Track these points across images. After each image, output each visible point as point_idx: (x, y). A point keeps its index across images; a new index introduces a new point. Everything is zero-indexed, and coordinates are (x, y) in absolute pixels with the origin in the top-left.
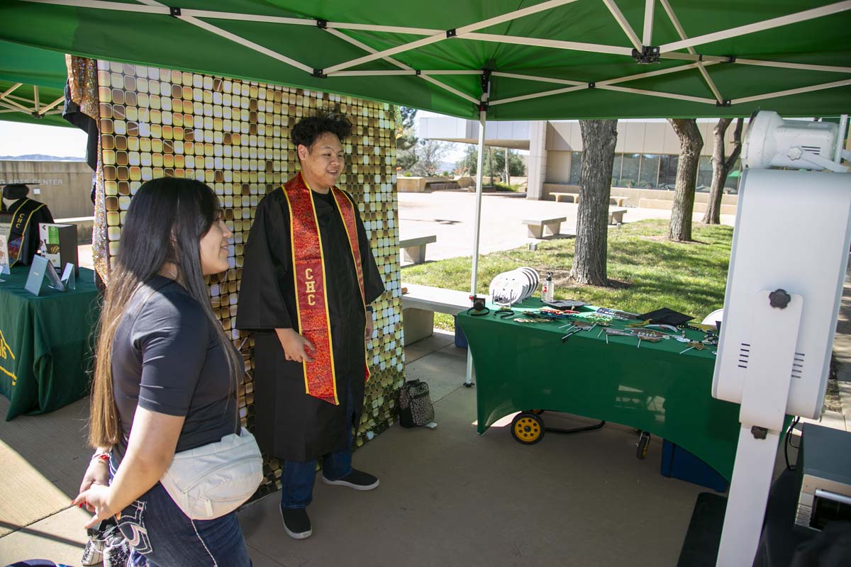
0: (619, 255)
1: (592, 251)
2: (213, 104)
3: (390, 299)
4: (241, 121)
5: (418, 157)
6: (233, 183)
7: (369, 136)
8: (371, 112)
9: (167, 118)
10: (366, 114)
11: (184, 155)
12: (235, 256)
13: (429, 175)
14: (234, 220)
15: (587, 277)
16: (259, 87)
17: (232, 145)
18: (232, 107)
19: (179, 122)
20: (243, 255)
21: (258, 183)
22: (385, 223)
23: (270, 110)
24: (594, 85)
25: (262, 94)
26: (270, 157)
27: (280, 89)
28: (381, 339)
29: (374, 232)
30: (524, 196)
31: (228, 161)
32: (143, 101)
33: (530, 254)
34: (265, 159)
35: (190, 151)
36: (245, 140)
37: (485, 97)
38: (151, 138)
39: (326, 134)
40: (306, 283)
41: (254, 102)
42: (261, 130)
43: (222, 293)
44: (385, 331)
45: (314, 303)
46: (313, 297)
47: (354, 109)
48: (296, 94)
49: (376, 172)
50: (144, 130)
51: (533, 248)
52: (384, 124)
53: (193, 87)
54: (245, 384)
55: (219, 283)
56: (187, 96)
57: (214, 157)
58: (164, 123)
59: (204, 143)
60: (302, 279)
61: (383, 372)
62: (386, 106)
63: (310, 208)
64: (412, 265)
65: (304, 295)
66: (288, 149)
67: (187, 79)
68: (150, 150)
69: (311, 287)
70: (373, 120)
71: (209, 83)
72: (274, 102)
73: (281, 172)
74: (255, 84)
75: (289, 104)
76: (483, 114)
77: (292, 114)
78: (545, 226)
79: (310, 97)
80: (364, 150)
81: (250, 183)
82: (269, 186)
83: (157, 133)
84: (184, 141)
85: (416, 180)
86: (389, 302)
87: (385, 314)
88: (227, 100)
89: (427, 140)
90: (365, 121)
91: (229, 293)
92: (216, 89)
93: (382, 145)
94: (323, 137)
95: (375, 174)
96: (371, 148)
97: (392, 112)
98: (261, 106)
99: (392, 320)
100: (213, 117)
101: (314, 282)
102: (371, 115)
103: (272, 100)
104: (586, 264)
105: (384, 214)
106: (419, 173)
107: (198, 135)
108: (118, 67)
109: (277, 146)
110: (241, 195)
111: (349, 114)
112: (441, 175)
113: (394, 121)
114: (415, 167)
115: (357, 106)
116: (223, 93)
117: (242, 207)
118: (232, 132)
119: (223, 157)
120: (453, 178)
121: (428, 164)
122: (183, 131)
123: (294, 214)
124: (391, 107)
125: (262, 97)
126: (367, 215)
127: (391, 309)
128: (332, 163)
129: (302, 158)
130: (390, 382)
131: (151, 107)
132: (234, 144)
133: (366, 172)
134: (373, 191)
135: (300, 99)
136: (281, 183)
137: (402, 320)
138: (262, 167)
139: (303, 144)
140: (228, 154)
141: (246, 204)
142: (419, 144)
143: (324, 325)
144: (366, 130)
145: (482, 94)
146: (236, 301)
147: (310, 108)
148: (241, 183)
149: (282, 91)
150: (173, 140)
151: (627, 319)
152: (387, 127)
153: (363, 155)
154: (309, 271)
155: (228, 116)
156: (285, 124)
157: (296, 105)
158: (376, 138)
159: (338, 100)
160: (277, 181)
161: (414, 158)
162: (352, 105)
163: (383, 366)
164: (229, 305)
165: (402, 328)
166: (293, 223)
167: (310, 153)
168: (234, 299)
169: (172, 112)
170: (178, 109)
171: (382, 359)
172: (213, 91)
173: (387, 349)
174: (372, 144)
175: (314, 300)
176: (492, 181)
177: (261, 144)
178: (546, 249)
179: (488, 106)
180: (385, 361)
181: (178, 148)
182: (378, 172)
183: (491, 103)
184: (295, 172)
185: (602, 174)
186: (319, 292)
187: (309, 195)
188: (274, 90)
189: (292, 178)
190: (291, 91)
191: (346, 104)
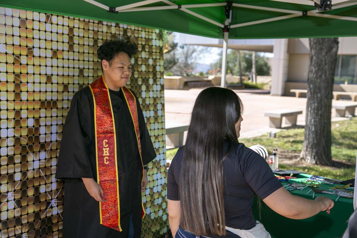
0: (347, 142)
1: (318, 137)
2: (46, 31)
3: (158, 166)
4: (63, 42)
5: (178, 60)
6: (58, 83)
7: (145, 52)
8: (147, 34)
9: (17, 41)
10: (143, 36)
11: (27, 65)
12: (57, 133)
13: (187, 75)
14: (57, 108)
15: (314, 158)
16: (74, 19)
17: (58, 59)
18: (57, 33)
19: (24, 43)
20: (62, 132)
21: (74, 84)
22: (156, 112)
23: (81, 35)
24: (306, 13)
25: (76, 24)
26: (81, 67)
27: (88, 20)
28: (152, 195)
29: (148, 119)
30: (268, 93)
31: (55, 69)
32: (1, 29)
33: (269, 141)
34: (79, 68)
35: (30, 62)
36: (66, 55)
37: (227, 22)
38: (6, 54)
39: (121, 53)
40: (103, 149)
41: (71, 30)
42: (76, 48)
43: (47, 158)
44: (155, 190)
45: (108, 162)
46: (108, 158)
47: (136, 33)
48: (98, 24)
49: (150, 77)
50: (2, 48)
51: (273, 135)
52: (156, 43)
53: (33, 20)
54: (58, 222)
55: (45, 151)
56: (29, 26)
57: (46, 66)
58: (15, 44)
59: (40, 57)
60: (101, 147)
61: (153, 221)
62: (157, 31)
63: (108, 100)
64: (173, 149)
65: (101, 157)
66: (93, 61)
67: (30, 15)
68: (5, 62)
69: (106, 152)
70: (148, 40)
71: (43, 17)
72: (84, 29)
73: (88, 76)
74: (72, 17)
75: (93, 30)
76: (226, 34)
77: (96, 37)
78: (284, 119)
79: (107, 25)
80: (142, 61)
81: (68, 84)
82: (80, 86)
83: (10, 50)
84: (27, 56)
85: (176, 80)
86: (158, 169)
87: (155, 177)
88: (55, 28)
89: (186, 45)
90: (143, 41)
91: (51, 158)
92: (48, 21)
93: (154, 57)
94: (119, 55)
95: (149, 78)
96: (147, 60)
97: (161, 34)
98: (76, 32)
99: (160, 182)
100: (46, 40)
101: (109, 149)
102: (147, 37)
103: (83, 28)
104: (313, 147)
105: (155, 106)
106: (178, 73)
107: (36, 52)
109: (86, 59)
110: (63, 92)
111: (133, 36)
112: (197, 75)
113: (163, 40)
114: (175, 68)
115: (138, 30)
116: (52, 24)
117: (63, 100)
118: (57, 50)
119: (52, 66)
120: (207, 77)
121: (187, 65)
122: (27, 49)
123: (97, 104)
124: (161, 31)
125: (76, 26)
126: (144, 106)
127: (159, 174)
128: (125, 73)
129: (104, 68)
130: (158, 228)
131: (7, 33)
132: (59, 57)
133: (144, 77)
134: (148, 90)
135: (100, 27)
136: (88, 84)
137: (166, 182)
138: (77, 73)
139: (105, 60)
140: (55, 64)
141: (65, 98)
142: (178, 48)
143: (114, 177)
144: (143, 47)
145: (226, 20)
146: (55, 164)
147: (107, 33)
148: (63, 84)
149: (89, 22)
150: (20, 55)
151: (332, 184)
152: (158, 45)
153: (142, 64)
154: (105, 142)
155: (55, 39)
156: (91, 44)
157: (98, 31)
158: (150, 53)
159: (125, 27)
160: (86, 83)
161: (174, 60)
162: (135, 30)
163: (153, 216)
164: (51, 166)
165: (166, 189)
166: (96, 110)
167: (110, 65)
168: (54, 162)
169: (20, 36)
170: (23, 35)
171: (152, 211)
172: (46, 23)
173: (156, 203)
174: (147, 57)
175: (108, 161)
176: (241, 80)
177: (76, 58)
178: (284, 137)
179: (230, 28)
180: (155, 212)
181: (24, 60)
182: (151, 76)
183: (232, 27)
184: (98, 77)
185: (325, 76)
186: (111, 156)
187: (107, 92)
188: (84, 21)
189: (95, 80)
190: (95, 22)
191: (131, 29)
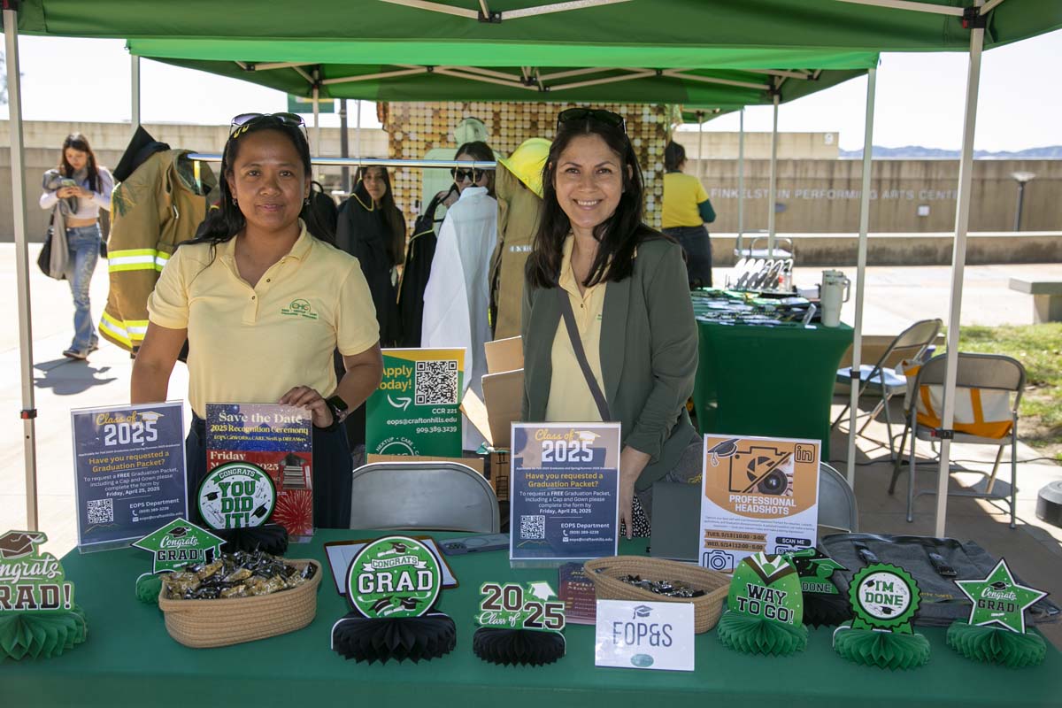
9: (429, 129)
16: (501, 104)
19: (437, 131)
23: (512, 118)
25: (504, 108)
32: (413, 121)
38: (417, 141)
41: (497, 114)
42: (503, 132)
50: (413, 136)
52: (649, 119)
53: (448, 110)
56: (444, 115)
58: (426, 132)
67: (444, 105)
71: (460, 106)
75: (531, 112)
83: (421, 138)
92: (466, 109)
93: (646, 136)
98: (504, 116)
102: (631, 113)
108: (399, 104)
125: (504, 110)
131: (419, 124)
149: (523, 105)
152: (653, 121)
157: (538, 113)
169: (433, 125)
170: (437, 123)
172: (463, 110)
188: (516, 104)
190: (533, 104)
